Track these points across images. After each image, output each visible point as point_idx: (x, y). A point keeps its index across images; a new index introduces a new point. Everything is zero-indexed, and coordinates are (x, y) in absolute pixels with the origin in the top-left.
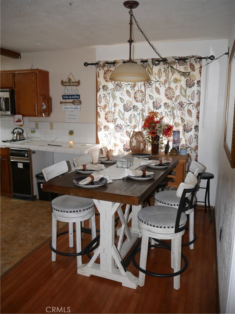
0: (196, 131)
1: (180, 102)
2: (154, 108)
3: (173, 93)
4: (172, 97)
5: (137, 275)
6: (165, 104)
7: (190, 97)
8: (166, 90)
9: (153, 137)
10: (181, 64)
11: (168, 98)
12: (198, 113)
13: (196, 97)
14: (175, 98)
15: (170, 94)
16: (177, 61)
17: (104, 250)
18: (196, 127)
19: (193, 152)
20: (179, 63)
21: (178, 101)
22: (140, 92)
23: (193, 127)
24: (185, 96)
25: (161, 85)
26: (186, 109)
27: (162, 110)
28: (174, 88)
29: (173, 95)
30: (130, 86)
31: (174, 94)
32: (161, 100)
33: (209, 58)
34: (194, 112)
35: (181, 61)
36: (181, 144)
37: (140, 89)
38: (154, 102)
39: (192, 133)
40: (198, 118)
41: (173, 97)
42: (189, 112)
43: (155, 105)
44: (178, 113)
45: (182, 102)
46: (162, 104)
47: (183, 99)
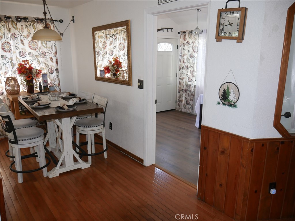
0: (57, 72)
1: (42, 52)
2: (20, 56)
3: (37, 45)
4: (36, 48)
5: (86, 160)
6: (29, 53)
7: (51, 48)
8: (29, 42)
9: (29, 80)
10: (39, 23)
11: (32, 49)
12: (57, 59)
13: (54, 48)
14: (38, 49)
15: (34, 46)
16: (36, 21)
17: (68, 152)
18: (57, 70)
19: (57, 87)
20: (38, 22)
21: (41, 51)
22: (7, 43)
23: (55, 70)
24: (46, 47)
25: (24, 38)
26: (48, 57)
27: (28, 58)
28: (37, 41)
29: (37, 47)
32: (25, 50)
33: (59, 21)
34: (54, 59)
35: (39, 21)
36: (48, 82)
37: (6, 41)
38: (20, 52)
39: (55, 74)
40: (57, 63)
42: (51, 59)
43: (22, 55)
44: (41, 60)
45: (44, 52)
46: (27, 53)
47: (45, 50)
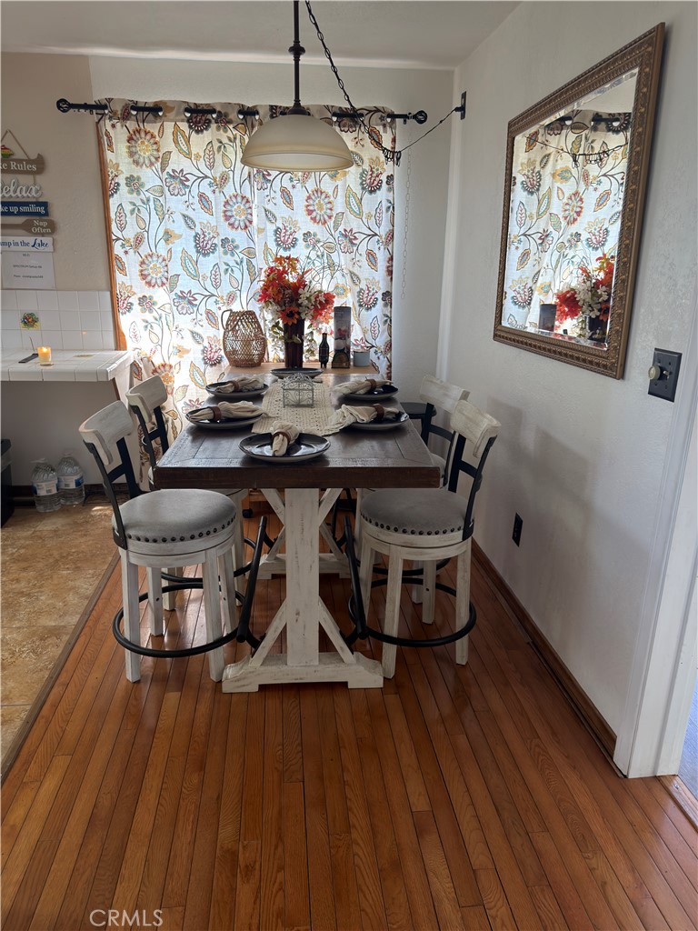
0: (386, 305)
1: (345, 230)
2: (278, 245)
3: (329, 206)
4: (326, 218)
6: (307, 235)
7: (373, 218)
8: (309, 198)
9: (290, 324)
10: (346, 129)
11: (314, 219)
12: (391, 259)
13: (385, 217)
14: (333, 219)
15: (321, 209)
16: (335, 119)
17: (298, 614)
18: (387, 295)
19: (381, 357)
20: (341, 124)
21: (341, 229)
22: (239, 199)
23: (379, 296)
24: (359, 215)
25: (295, 182)
26: (363, 249)
27: (300, 252)
28: (331, 193)
29: (329, 211)
30: (207, 181)
31: (331, 209)
32: (295, 223)
33: (415, 117)
34: (382, 257)
35: (346, 120)
36: (352, 339)
37: (239, 191)
38: (277, 231)
39: (378, 310)
40: (390, 272)
41: (330, 217)
42: (371, 256)
43: (282, 239)
44: (340, 258)
45: (351, 230)
46: (299, 235)
47: (354, 224)
